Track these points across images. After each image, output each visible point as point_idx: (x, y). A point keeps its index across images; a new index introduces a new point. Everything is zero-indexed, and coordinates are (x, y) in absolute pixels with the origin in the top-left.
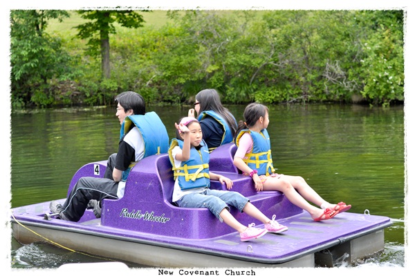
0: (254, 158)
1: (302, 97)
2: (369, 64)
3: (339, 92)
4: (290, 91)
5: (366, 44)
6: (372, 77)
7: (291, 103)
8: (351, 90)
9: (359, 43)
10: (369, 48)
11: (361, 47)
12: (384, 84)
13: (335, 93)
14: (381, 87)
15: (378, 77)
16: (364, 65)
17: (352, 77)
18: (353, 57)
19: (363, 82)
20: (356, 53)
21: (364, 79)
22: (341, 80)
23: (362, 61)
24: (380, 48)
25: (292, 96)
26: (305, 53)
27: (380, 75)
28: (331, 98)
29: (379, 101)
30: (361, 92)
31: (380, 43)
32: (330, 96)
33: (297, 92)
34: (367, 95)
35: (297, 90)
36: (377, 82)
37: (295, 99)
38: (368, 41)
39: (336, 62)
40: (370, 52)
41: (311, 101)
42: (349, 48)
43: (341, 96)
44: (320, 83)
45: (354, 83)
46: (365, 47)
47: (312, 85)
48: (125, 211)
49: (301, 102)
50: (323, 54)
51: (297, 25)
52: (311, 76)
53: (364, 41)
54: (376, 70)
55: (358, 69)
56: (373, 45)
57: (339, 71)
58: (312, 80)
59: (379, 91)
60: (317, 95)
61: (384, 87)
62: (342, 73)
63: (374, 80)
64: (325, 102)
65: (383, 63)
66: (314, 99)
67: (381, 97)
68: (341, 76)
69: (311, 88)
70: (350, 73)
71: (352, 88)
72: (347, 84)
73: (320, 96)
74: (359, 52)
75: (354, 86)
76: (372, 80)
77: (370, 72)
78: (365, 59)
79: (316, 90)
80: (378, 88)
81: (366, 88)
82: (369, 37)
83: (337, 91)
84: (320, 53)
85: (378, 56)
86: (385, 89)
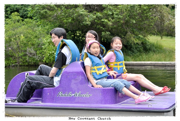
0: (117, 65)
1: (17, 64)
2: (46, 48)
3: (33, 61)
4: (11, 61)
5: (44, 39)
6: (47, 53)
7: (12, 66)
8: (38, 60)
9: (41, 39)
10: (46, 41)
11: (42, 41)
12: (52, 56)
13: (32, 62)
14: (51, 58)
15: (50, 53)
16: (44, 48)
17: (39, 54)
18: (39, 45)
19: (44, 56)
20: (40, 44)
21: (44, 54)
22: (34, 55)
23: (42, 46)
24: (50, 41)
25: (12, 63)
26: (18, 44)
27: (51, 53)
28: (30, 64)
29: (50, 64)
30: (43, 60)
31: (50, 39)
32: (29, 63)
33: (15, 62)
34: (45, 61)
35: (15, 61)
36: (49, 56)
37: (14, 65)
38: (45, 38)
39: (31, 48)
40: (46, 43)
41: (21, 66)
42: (37, 41)
43: (34, 63)
44: (25, 57)
45: (39, 56)
46: (44, 41)
47: (21, 58)
48: (60, 93)
49: (16, 66)
50: (26, 45)
51: (14, 32)
52: (21, 54)
53: (43, 38)
54: (49, 50)
55: (41, 51)
56: (47, 40)
57: (33, 51)
58: (21, 56)
59: (51, 59)
60: (24, 63)
61: (52, 58)
62: (34, 52)
63: (48, 55)
64: (27, 66)
65: (52, 48)
66: (22, 64)
67: (51, 62)
68: (34, 53)
69: (21, 60)
70: (38, 52)
71: (39, 58)
72: (36, 57)
73: (25, 63)
74: (41, 43)
75: (40, 58)
76: (47, 55)
77: (46, 51)
78: (44, 46)
79: (23, 61)
80: (50, 58)
81: (45, 58)
82: (45, 37)
83: (32, 61)
84: (25, 44)
85: (49, 44)
86: (53, 59)
